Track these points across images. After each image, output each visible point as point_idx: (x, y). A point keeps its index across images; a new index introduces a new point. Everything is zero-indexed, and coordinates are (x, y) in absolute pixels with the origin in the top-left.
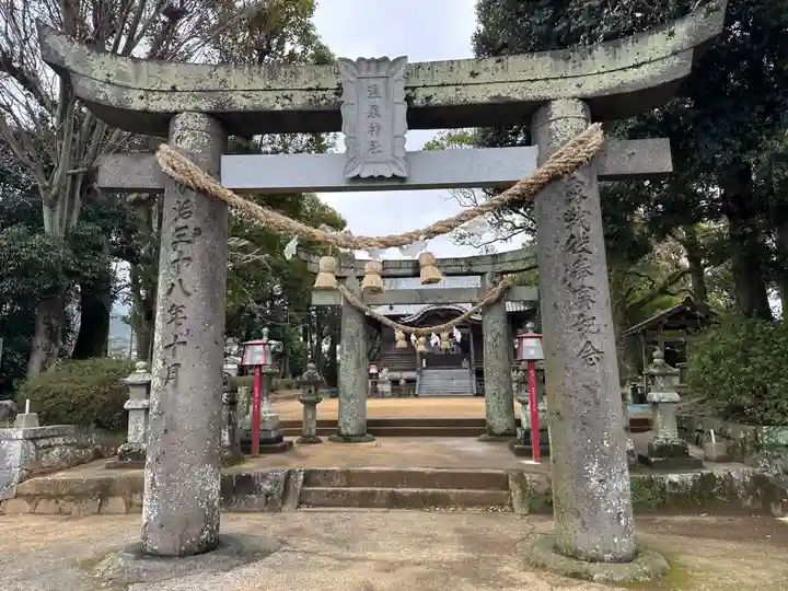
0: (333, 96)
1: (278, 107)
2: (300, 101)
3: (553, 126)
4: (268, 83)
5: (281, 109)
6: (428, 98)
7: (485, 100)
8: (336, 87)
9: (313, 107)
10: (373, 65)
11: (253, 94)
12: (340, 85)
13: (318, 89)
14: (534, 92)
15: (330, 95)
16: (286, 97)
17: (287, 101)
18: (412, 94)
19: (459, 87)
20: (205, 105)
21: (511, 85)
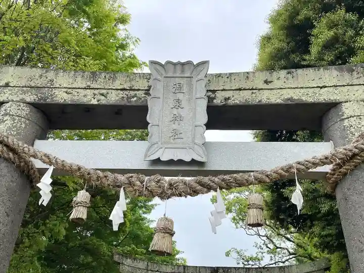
0: (143, 95)
1: (94, 102)
2: (114, 98)
3: (346, 123)
4: (89, 83)
5: (96, 103)
6: (227, 99)
7: (279, 101)
8: (146, 88)
9: (125, 102)
10: (179, 67)
11: (74, 91)
12: (150, 87)
13: (131, 90)
14: (324, 96)
15: (141, 94)
16: (102, 95)
17: (103, 98)
18: (213, 96)
19: (254, 91)
20: (30, 98)
21: (302, 91)
